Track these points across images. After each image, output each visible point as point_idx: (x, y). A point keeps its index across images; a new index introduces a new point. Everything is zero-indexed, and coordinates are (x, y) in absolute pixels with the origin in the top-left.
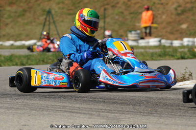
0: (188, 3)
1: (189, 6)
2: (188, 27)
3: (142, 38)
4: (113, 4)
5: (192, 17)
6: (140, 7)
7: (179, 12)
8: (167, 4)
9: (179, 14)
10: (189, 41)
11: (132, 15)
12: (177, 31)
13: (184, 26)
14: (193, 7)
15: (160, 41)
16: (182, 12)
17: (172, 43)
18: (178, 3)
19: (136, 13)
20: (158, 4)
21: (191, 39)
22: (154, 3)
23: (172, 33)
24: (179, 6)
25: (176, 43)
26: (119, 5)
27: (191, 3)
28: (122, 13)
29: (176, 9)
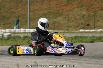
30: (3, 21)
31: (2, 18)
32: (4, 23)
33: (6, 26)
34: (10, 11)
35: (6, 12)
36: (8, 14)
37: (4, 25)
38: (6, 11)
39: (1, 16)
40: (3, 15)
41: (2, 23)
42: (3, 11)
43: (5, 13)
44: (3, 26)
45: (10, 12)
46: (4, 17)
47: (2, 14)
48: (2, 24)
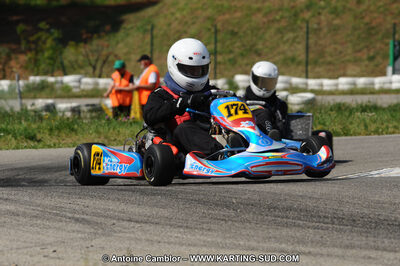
30: (367, 47)
31: (363, 35)
32: (372, 54)
33: (377, 66)
34: (395, 6)
35: (382, 9)
36: (389, 18)
37: (371, 59)
38: (380, 7)
39: (362, 25)
40: (367, 24)
41: (365, 51)
42: (369, 7)
43: (375, 15)
44: (367, 66)
45: (396, 11)
46: (373, 28)
47: (367, 20)
48: (365, 57)
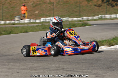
0: (38, 1)
1: (38, 3)
2: (38, 13)
3: (22, 19)
4: (3, 4)
5: (40, 8)
6: (15, 4)
7: (34, 6)
8: (28, 2)
9: (34, 7)
10: (43, 20)
11: (12, 8)
12: (34, 14)
13: (37, 12)
14: (40, 3)
15: (30, 20)
16: (35, 6)
17: (35, 21)
18: (33, 1)
19: (14, 7)
20: (25, 2)
21: (44, 19)
22: (22, 2)
23: (31, 16)
24: (34, 3)
25: (38, 21)
26: (6, 4)
27: (40, 1)
28: (7, 7)
29: (32, 5)
